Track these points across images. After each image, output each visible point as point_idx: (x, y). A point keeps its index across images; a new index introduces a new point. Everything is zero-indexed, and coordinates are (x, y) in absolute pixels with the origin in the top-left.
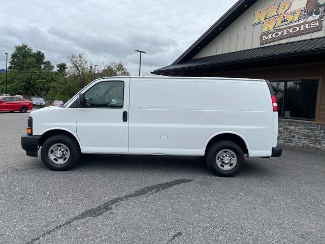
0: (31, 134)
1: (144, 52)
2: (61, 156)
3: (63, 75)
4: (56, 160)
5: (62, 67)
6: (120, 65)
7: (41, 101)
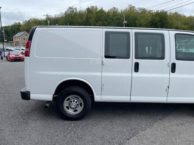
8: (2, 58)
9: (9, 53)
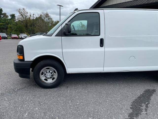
0: (23, 60)
1: (62, 6)
2: (51, 76)
3: (14, 21)
4: (46, 80)
5: (13, 16)
6: (47, 14)
7: (4, 35)
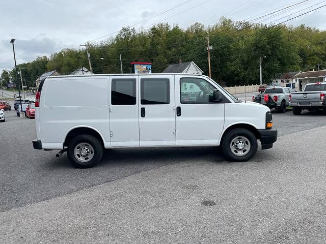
8: (18, 114)
9: (29, 106)
